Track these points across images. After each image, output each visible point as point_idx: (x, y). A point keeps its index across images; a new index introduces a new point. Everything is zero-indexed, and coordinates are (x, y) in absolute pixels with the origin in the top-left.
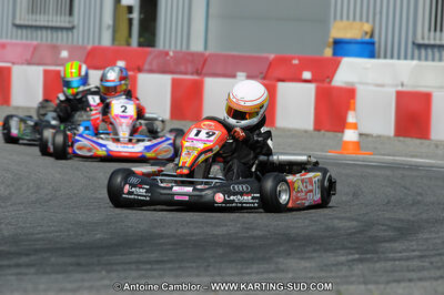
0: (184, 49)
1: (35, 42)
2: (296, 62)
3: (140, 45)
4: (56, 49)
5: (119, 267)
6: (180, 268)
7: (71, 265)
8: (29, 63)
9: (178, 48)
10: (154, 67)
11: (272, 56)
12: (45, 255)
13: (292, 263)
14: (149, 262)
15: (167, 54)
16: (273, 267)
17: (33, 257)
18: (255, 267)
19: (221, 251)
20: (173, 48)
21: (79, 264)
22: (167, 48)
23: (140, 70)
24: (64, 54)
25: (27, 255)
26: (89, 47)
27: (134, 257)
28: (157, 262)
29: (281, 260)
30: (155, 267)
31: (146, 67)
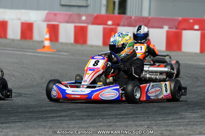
0: (139, 15)
1: (70, 13)
2: (191, 21)
3: (119, 13)
4: (80, 16)
5: (107, 117)
6: (136, 117)
7: (85, 116)
8: (67, 22)
9: (137, 15)
10: (125, 23)
11: (180, 18)
12: (73, 112)
13: (188, 114)
14: (121, 115)
15: (131, 18)
16: (179, 116)
17: (68, 112)
18: (171, 117)
19: (155, 109)
20: (134, 15)
21: (89, 116)
22: (131, 15)
23: (118, 25)
24: (84, 18)
25: (65, 111)
26: (95, 14)
27: (114, 112)
28: (125, 114)
29: (183, 113)
30: (124, 117)
31: (122, 24)
